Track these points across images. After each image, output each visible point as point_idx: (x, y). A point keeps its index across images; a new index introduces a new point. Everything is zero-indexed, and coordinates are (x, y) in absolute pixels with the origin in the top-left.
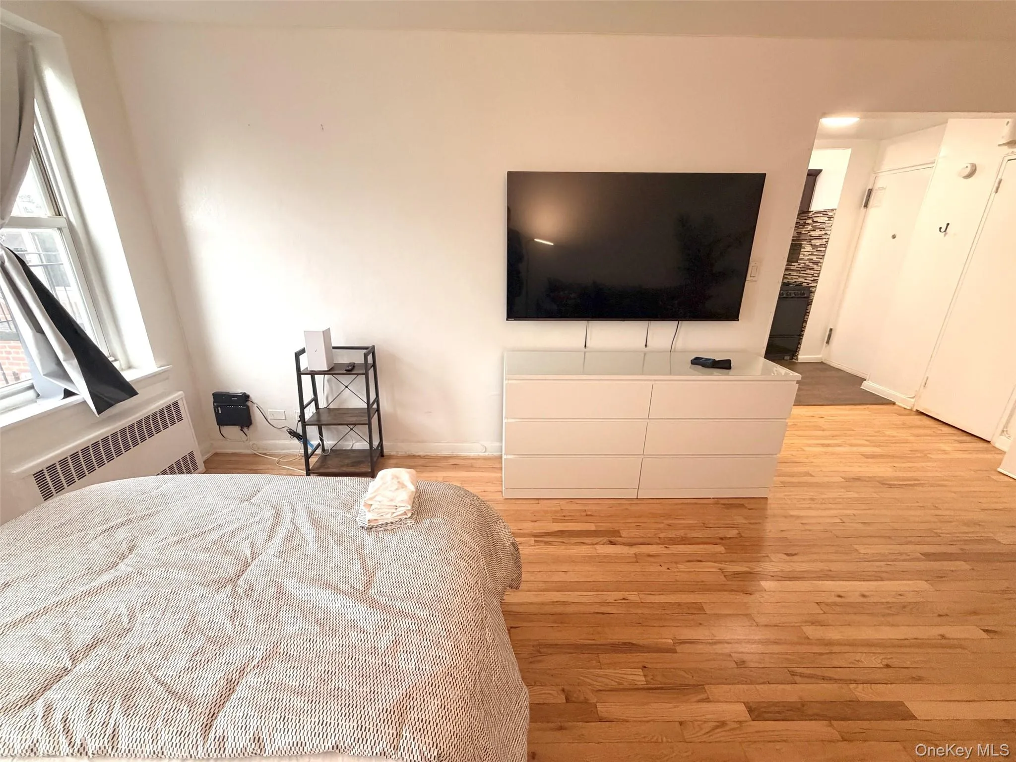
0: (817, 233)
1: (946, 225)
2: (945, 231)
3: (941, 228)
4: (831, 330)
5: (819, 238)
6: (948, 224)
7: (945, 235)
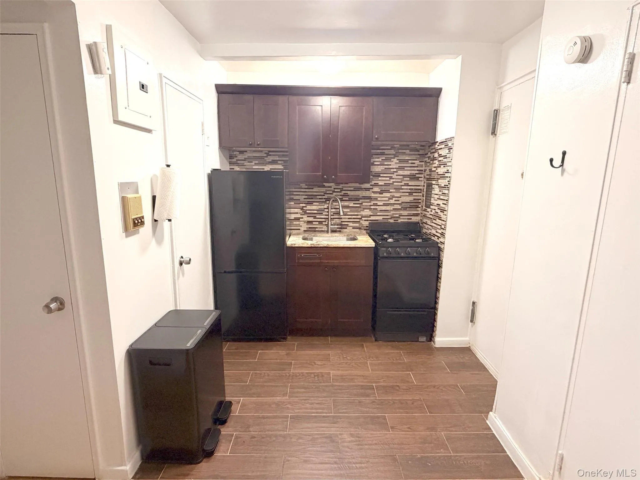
0: (441, 170)
1: (561, 156)
2: (562, 165)
3: (551, 160)
4: (474, 303)
5: (443, 176)
6: (564, 153)
7: (563, 171)
